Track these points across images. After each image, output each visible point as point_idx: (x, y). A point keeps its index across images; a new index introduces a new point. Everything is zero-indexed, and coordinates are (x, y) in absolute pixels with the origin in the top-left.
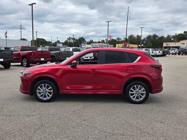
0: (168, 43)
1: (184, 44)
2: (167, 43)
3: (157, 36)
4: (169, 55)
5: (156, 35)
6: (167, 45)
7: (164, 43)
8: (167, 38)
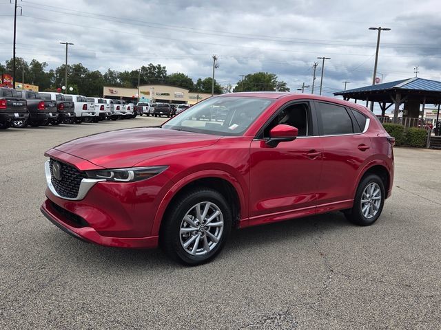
0: (114, 89)
1: (148, 93)
2: (111, 88)
3: (85, 71)
4: (141, 115)
5: (83, 68)
6: (112, 93)
7: (104, 88)
8: (105, 76)
